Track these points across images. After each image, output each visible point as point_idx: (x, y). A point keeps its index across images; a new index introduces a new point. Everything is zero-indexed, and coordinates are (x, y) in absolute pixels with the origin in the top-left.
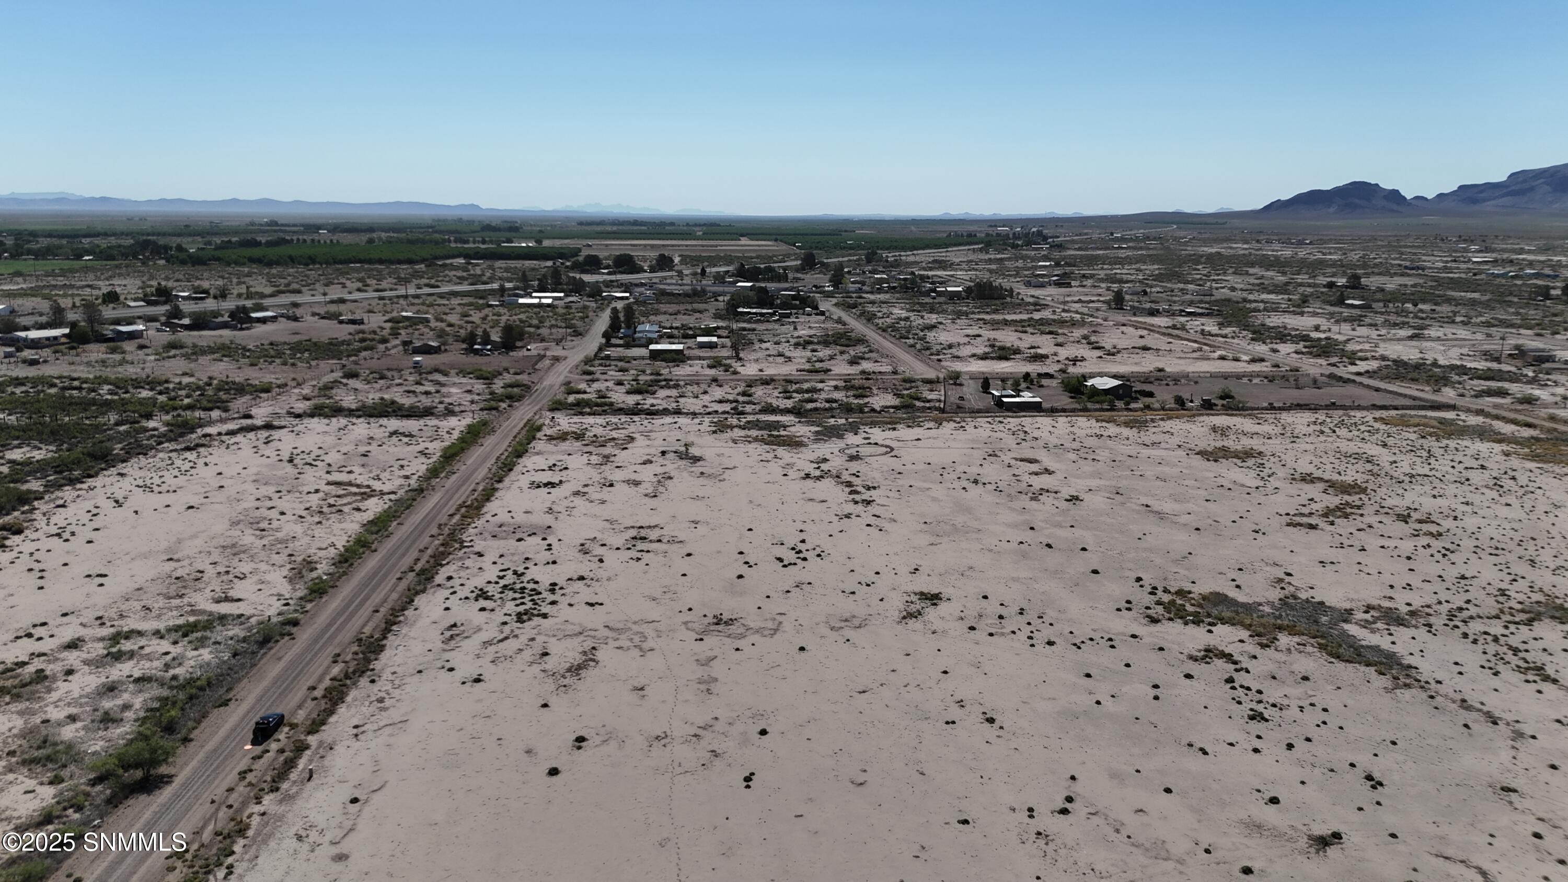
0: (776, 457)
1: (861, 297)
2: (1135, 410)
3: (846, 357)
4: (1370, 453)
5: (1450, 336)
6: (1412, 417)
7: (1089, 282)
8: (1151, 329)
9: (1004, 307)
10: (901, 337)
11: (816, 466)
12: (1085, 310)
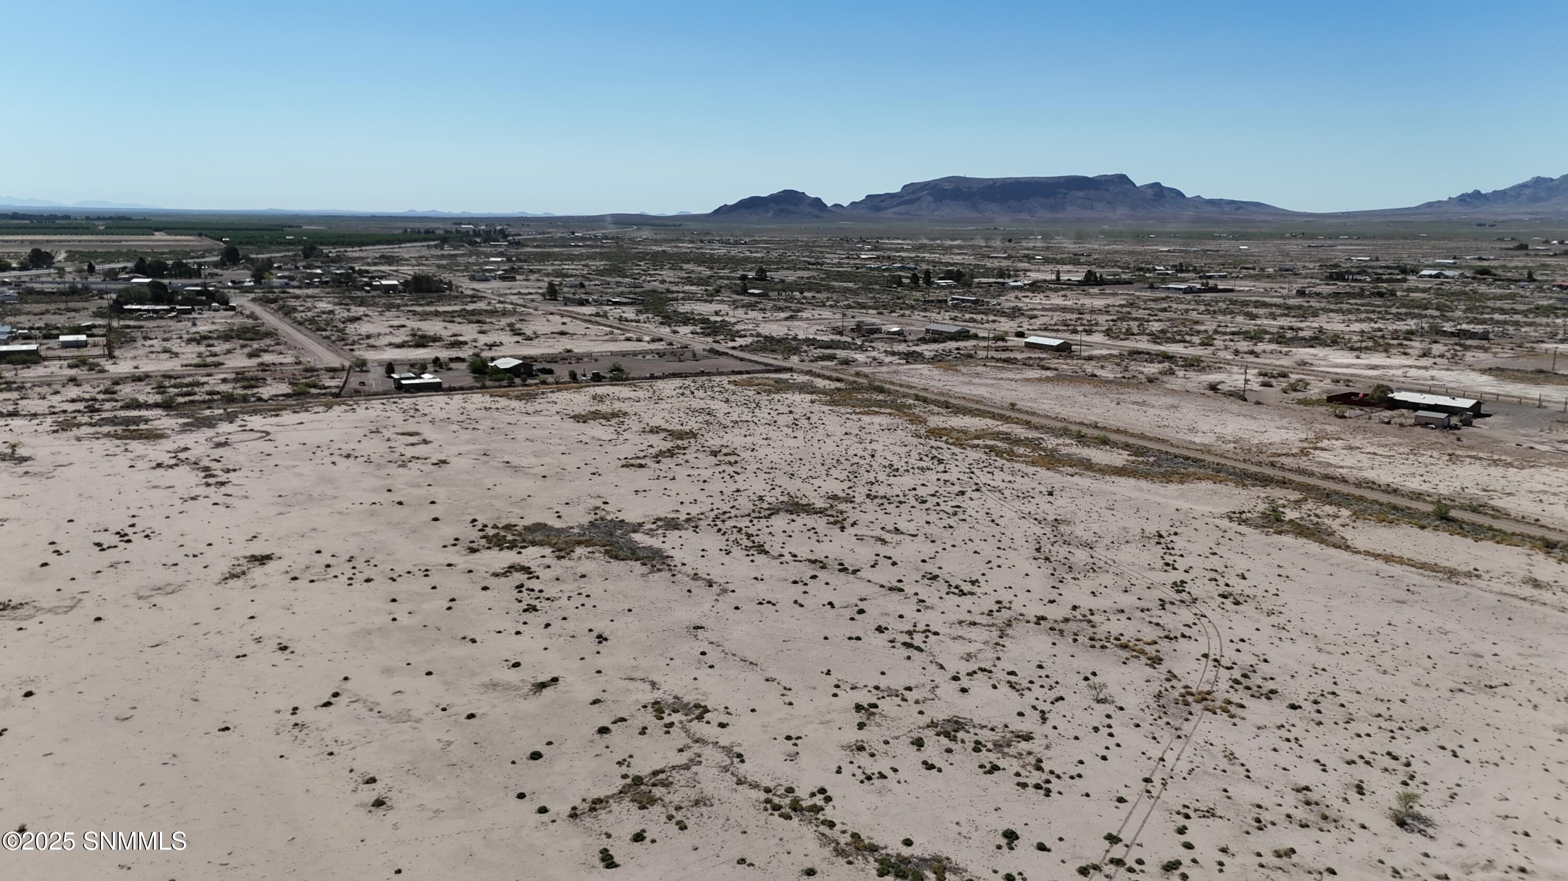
0: (126, 450)
1: (285, 292)
2: (530, 385)
3: (247, 350)
4: (712, 407)
5: (817, 316)
6: (757, 378)
7: (533, 277)
8: (574, 317)
9: (439, 300)
11: (173, 455)
12: (521, 302)
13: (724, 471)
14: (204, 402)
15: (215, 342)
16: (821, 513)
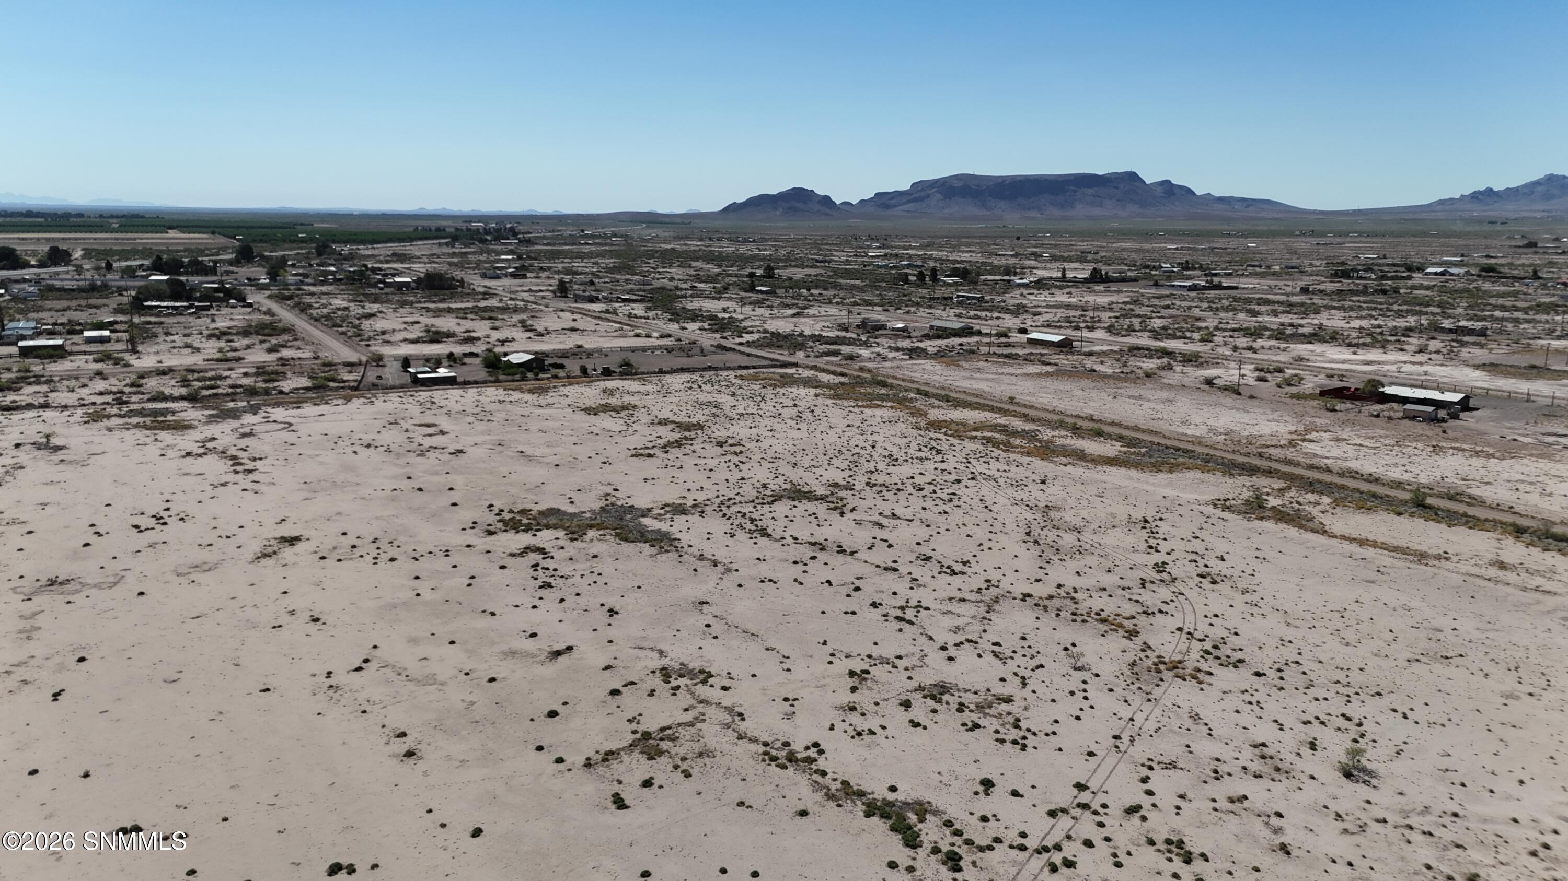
0: (156, 440)
1: (300, 289)
2: (542, 379)
3: (266, 345)
4: (719, 401)
5: (823, 313)
6: (763, 373)
7: (544, 274)
8: (585, 313)
9: (452, 296)
10: (334, 326)
11: (201, 444)
12: (532, 299)
13: (729, 461)
14: (228, 395)
15: (235, 338)
16: (822, 499)
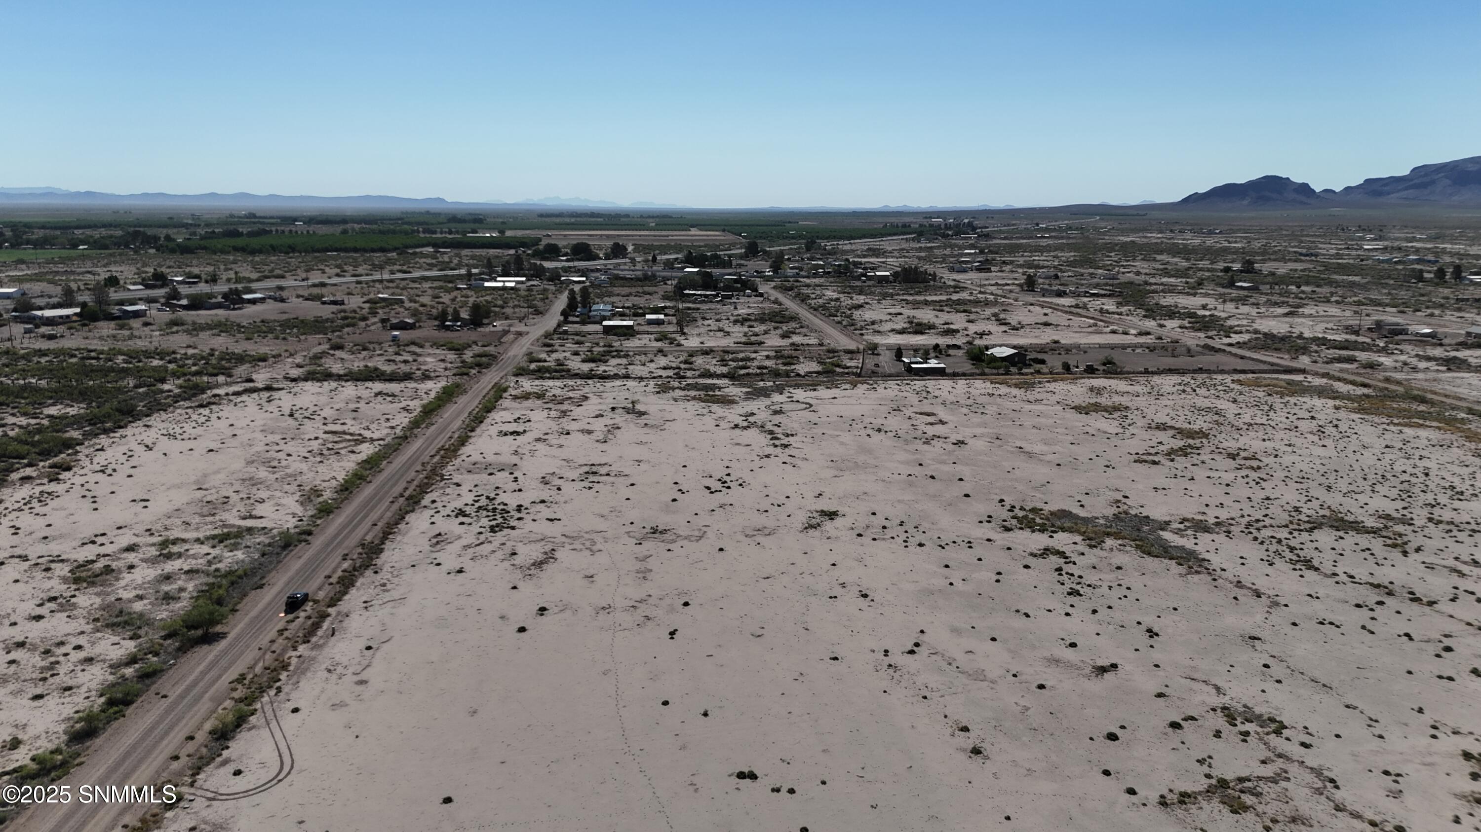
0: (710, 412)
1: (797, 281)
2: (1027, 374)
3: (779, 332)
4: (1220, 407)
5: (1322, 313)
6: (1265, 379)
7: (1008, 268)
8: (1055, 308)
9: (927, 289)
10: (830, 316)
11: (744, 418)
12: (1000, 292)
13: (1247, 476)
14: (757, 375)
15: (755, 324)
16: (1374, 533)
